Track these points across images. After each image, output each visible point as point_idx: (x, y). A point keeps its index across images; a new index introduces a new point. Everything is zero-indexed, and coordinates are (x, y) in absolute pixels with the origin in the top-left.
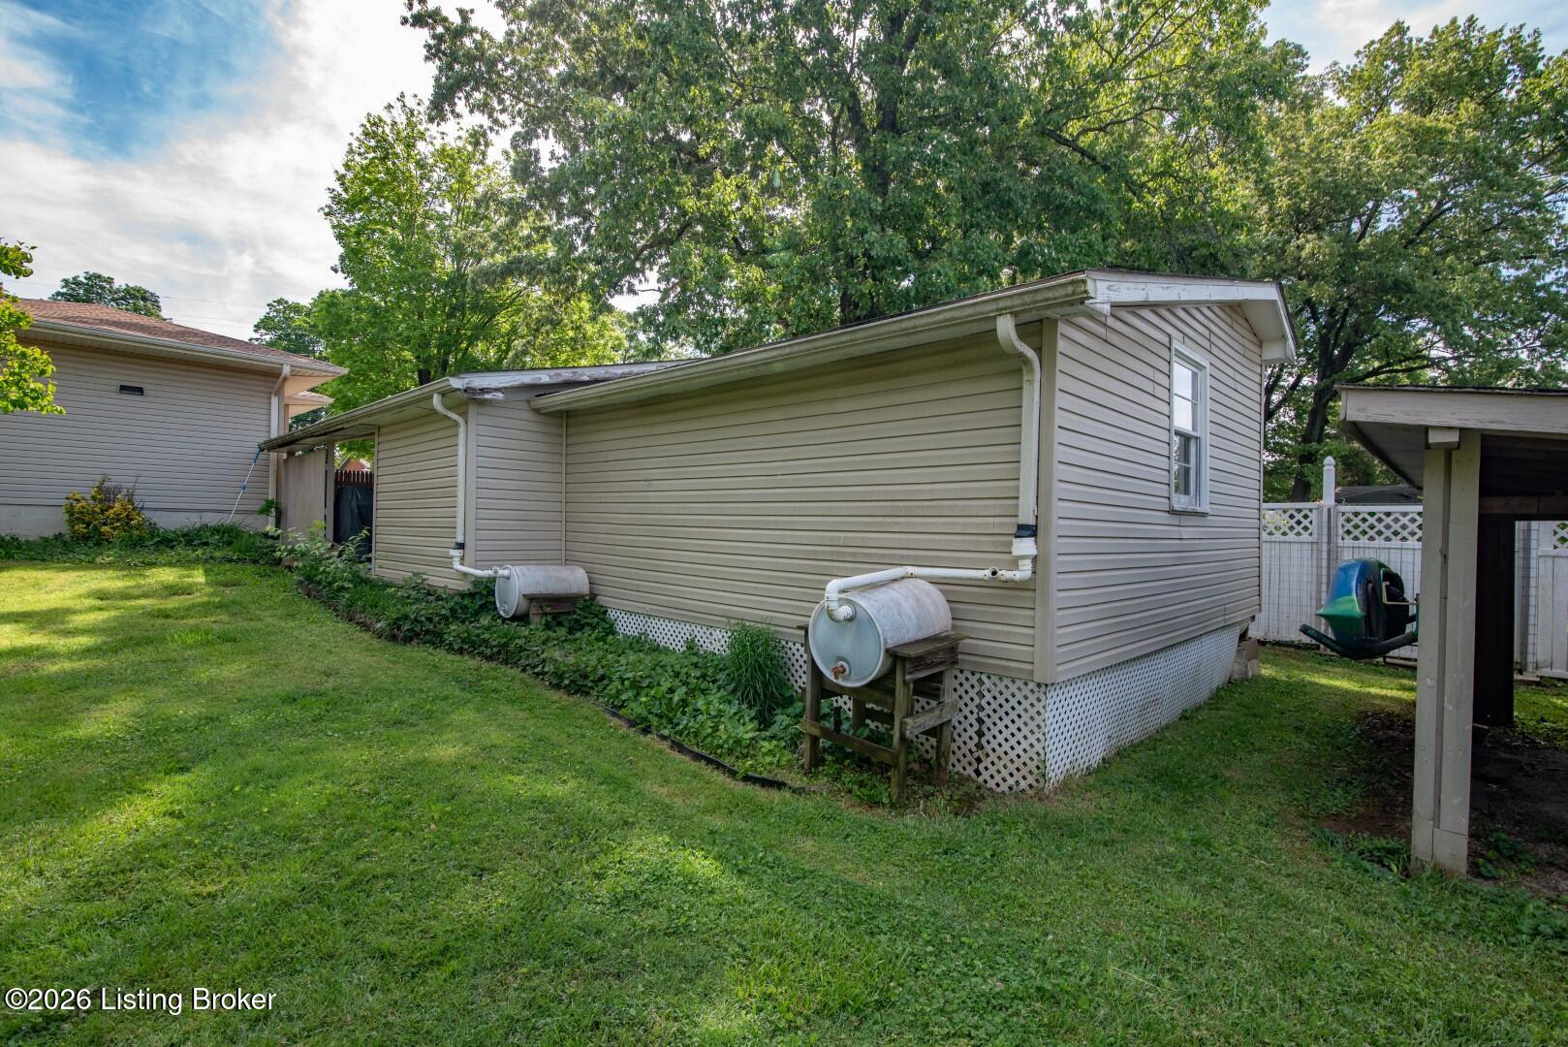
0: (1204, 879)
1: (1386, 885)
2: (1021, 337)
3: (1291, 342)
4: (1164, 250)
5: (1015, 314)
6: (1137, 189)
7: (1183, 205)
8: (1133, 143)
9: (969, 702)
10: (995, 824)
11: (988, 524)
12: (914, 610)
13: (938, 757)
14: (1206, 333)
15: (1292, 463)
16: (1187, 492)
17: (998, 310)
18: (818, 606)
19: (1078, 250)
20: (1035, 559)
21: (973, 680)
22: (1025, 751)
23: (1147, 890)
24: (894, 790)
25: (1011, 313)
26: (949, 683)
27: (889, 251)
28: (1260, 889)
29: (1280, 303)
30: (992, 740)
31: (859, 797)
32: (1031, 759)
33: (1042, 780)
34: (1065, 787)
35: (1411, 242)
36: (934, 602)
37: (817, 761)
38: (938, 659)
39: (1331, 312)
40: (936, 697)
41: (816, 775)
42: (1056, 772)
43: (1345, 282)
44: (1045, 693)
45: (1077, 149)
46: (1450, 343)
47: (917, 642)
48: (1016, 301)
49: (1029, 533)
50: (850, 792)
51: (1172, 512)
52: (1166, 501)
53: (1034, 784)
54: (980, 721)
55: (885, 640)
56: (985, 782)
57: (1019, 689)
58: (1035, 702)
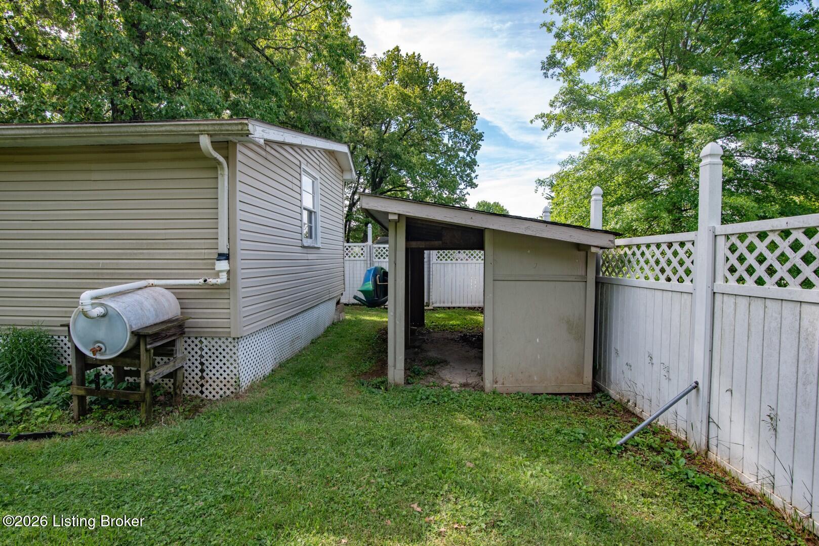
0: (311, 415)
1: (379, 397)
2: (215, 149)
3: (354, 173)
4: (308, 119)
5: (211, 135)
6: (295, 86)
7: (316, 100)
8: (293, 62)
9: (195, 354)
10: (209, 418)
11: (201, 253)
12: (152, 305)
13: (175, 389)
14: (318, 163)
15: (363, 226)
16: (311, 238)
17: (199, 131)
18: (77, 309)
19: (265, 109)
20: (228, 272)
21: (197, 342)
22: (228, 375)
23: (285, 428)
24: (144, 416)
25: (208, 134)
26: (180, 345)
27: (145, 82)
28: (334, 412)
29: (349, 155)
30: (209, 373)
31: (118, 426)
32: (232, 378)
33: (238, 388)
34: (251, 389)
35: (401, 139)
36: (168, 300)
37: (84, 411)
38: (172, 331)
39: (375, 163)
40: (172, 355)
41: (83, 421)
42: (245, 382)
43: (380, 151)
44: (237, 343)
45: (264, 55)
46: (413, 182)
47: (155, 325)
48: (210, 128)
49: (225, 258)
50: (111, 424)
51: (303, 247)
52: (300, 241)
53: (234, 391)
54: (202, 364)
55: (131, 326)
56: (207, 396)
57: (223, 342)
58: (233, 348)
